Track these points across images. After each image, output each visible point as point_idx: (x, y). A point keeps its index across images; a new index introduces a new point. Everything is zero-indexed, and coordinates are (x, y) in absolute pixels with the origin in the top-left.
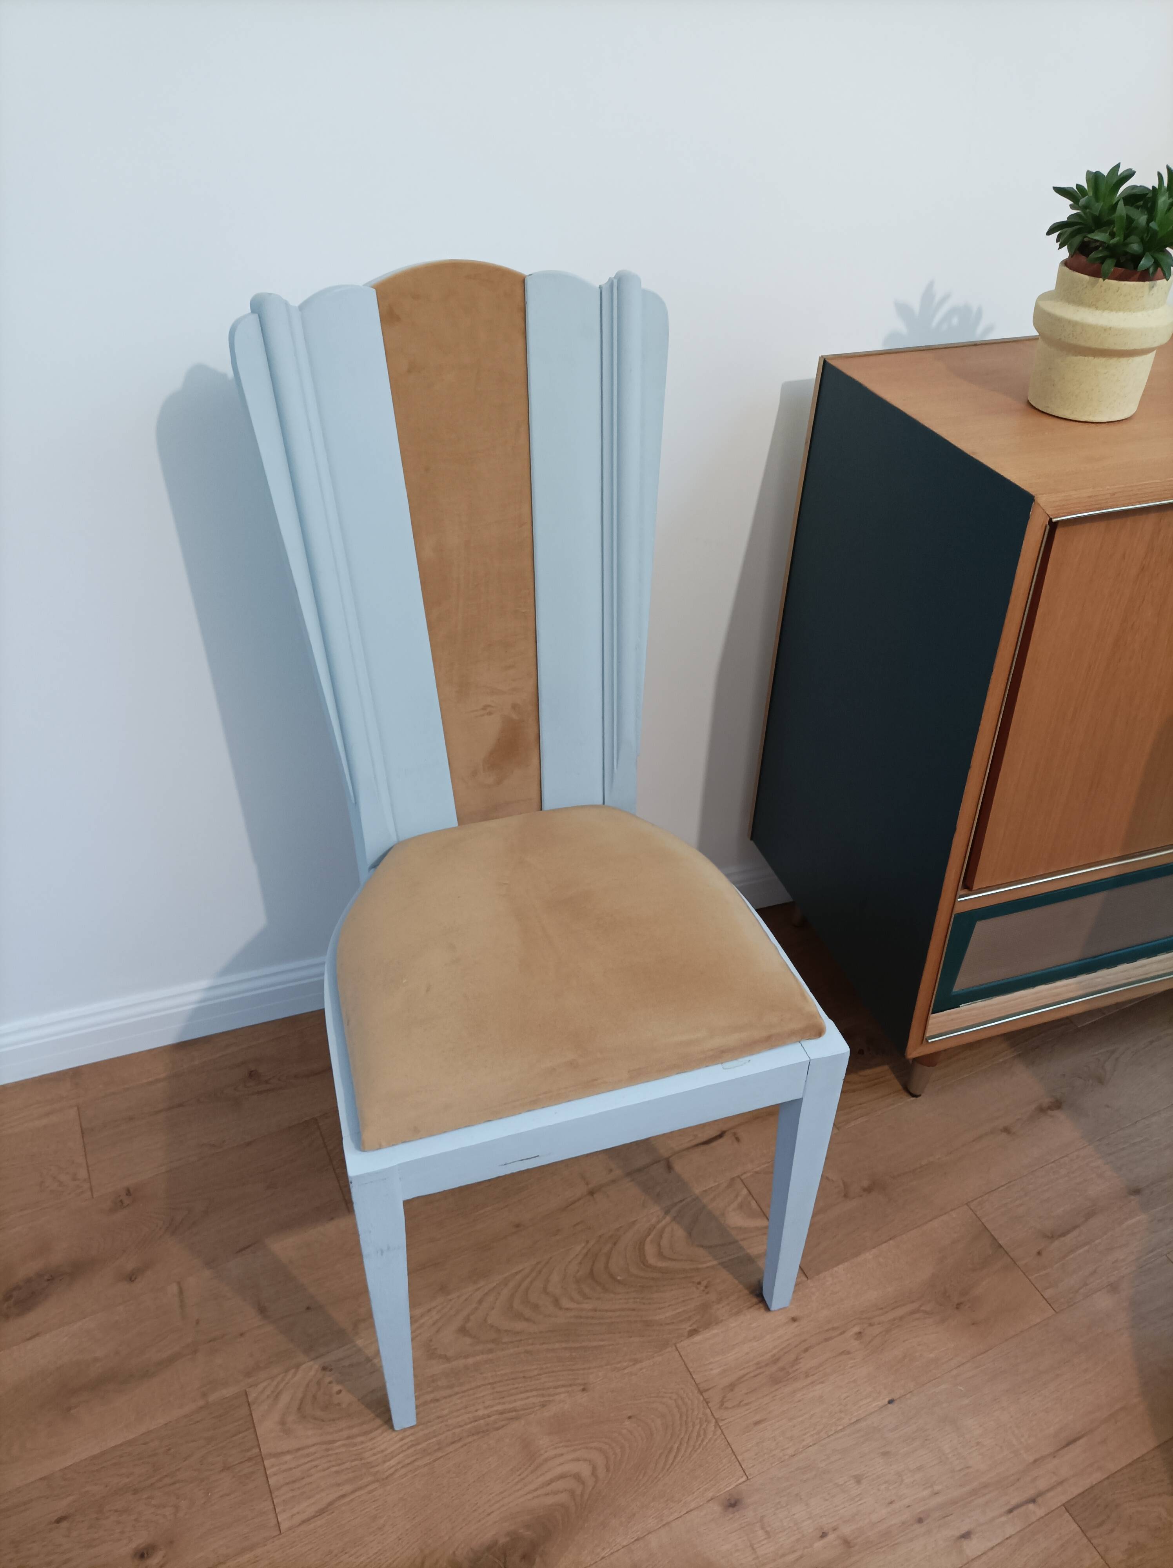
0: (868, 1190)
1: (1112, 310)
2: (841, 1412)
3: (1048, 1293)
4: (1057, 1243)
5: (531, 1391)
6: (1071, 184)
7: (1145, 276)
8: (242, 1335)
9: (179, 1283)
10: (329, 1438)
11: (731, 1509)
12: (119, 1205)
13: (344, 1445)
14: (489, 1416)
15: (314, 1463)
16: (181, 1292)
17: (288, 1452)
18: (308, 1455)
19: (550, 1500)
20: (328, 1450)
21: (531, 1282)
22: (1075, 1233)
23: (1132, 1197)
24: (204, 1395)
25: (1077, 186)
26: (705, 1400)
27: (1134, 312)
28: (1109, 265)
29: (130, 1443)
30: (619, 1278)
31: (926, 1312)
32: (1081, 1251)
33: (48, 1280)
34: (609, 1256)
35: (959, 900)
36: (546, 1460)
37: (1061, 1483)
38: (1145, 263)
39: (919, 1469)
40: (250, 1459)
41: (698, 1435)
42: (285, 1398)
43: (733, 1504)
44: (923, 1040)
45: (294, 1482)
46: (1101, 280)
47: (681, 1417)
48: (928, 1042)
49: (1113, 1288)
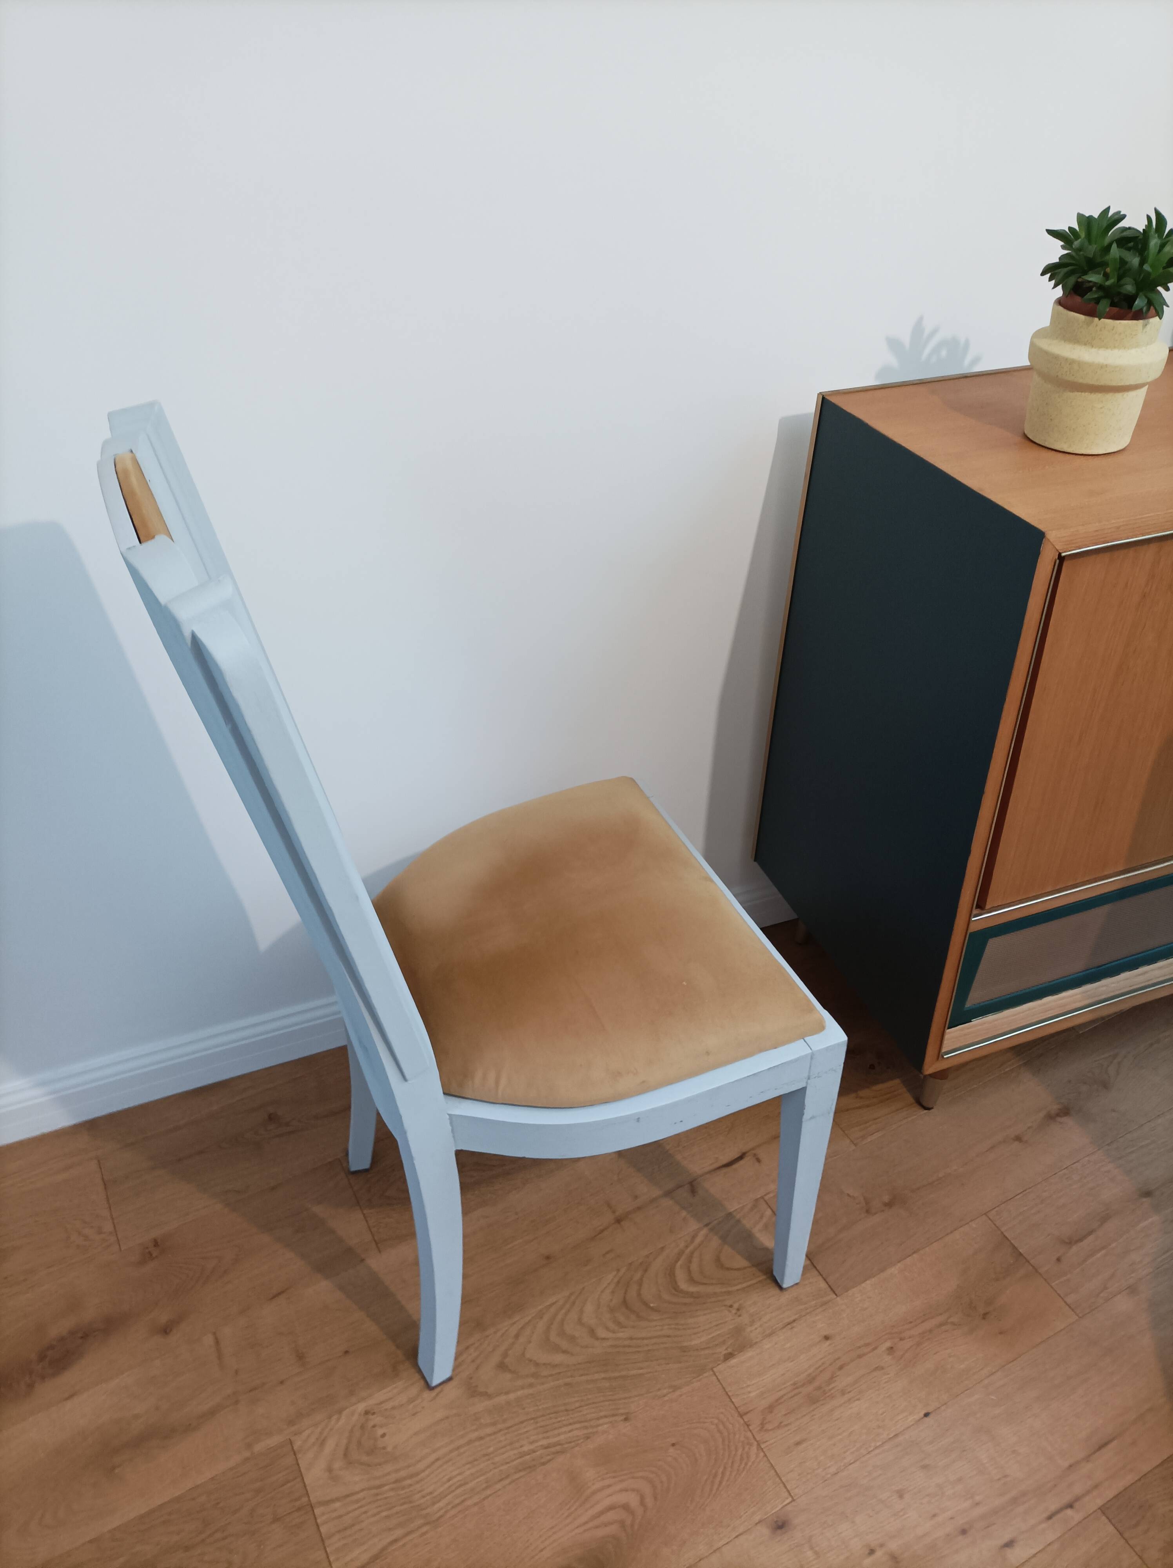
0: (889, 1205)
1: (1107, 348)
2: (879, 1427)
3: (1069, 1300)
4: (1075, 1248)
5: (575, 1423)
6: (1063, 226)
7: (1138, 315)
8: (282, 1382)
9: (214, 1334)
10: (377, 1482)
11: (779, 1531)
12: (147, 1256)
13: (392, 1489)
14: (534, 1451)
15: (363, 1509)
16: (217, 1342)
17: (337, 1499)
18: (357, 1501)
19: (601, 1533)
20: (377, 1495)
21: (566, 1314)
22: (1091, 1238)
23: (1144, 1200)
24: (249, 1446)
25: (1070, 228)
26: (745, 1423)
27: (1128, 349)
28: (1104, 305)
29: (178, 1499)
30: (652, 1305)
31: (953, 1324)
32: (1099, 1255)
33: (82, 1337)
34: (640, 1283)
35: (973, 919)
36: (594, 1493)
37: (1096, 1487)
38: (1140, 303)
39: (960, 1480)
40: (299, 1509)
41: (742, 1459)
42: (330, 1445)
43: (780, 1526)
44: (939, 1056)
45: (345, 1529)
46: (1096, 319)
47: (723, 1441)
48: (943, 1057)
49: (1132, 1290)
